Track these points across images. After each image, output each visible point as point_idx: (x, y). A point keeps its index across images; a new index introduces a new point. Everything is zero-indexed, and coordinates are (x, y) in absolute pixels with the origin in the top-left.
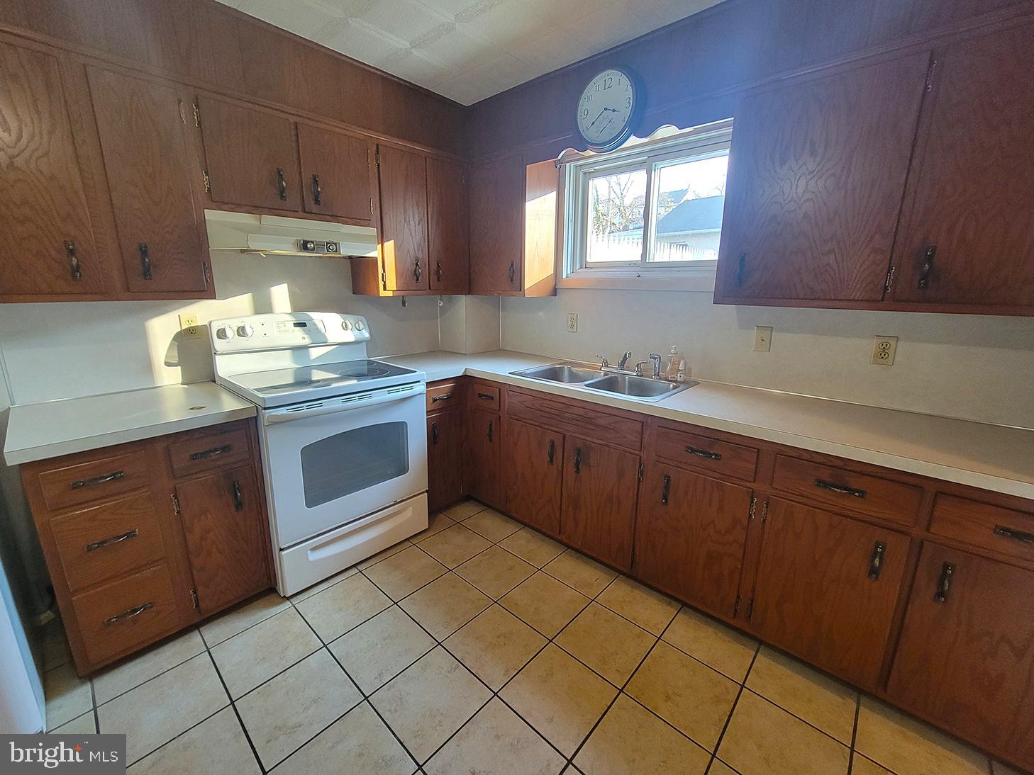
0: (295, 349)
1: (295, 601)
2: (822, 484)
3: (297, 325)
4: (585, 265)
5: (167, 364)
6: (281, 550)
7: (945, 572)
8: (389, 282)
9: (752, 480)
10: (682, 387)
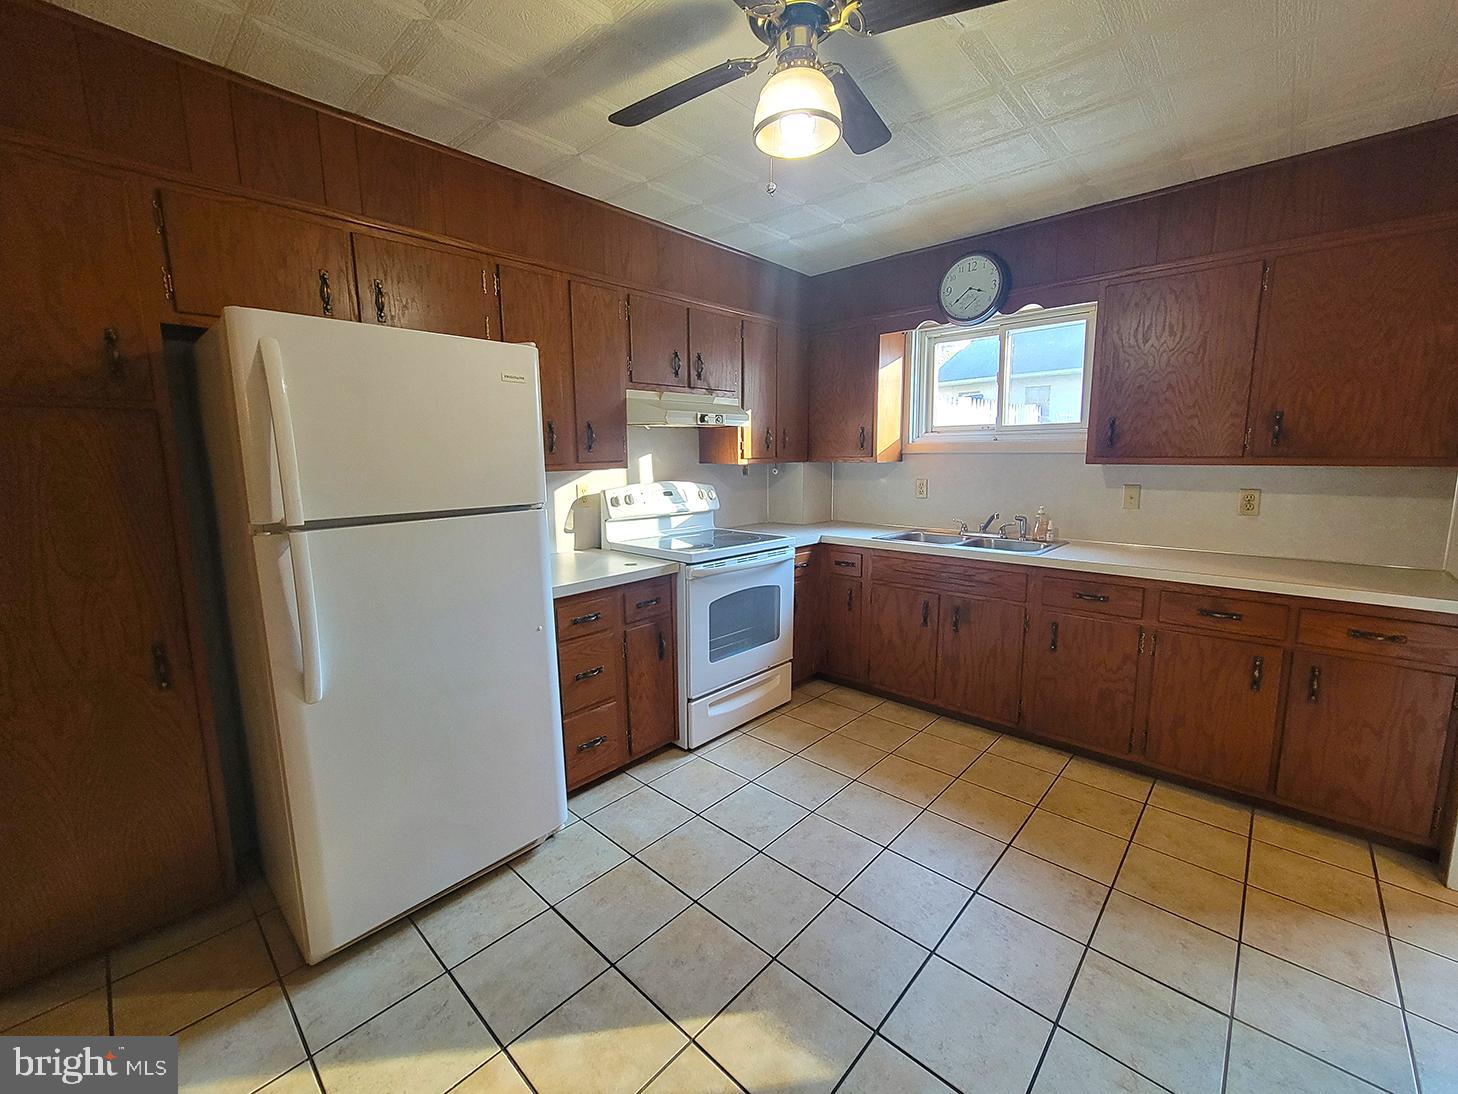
0: (662, 518)
1: (699, 753)
2: (1206, 613)
3: (666, 494)
4: (929, 429)
5: (566, 531)
6: (689, 700)
7: (1314, 675)
8: (746, 451)
9: (1140, 616)
10: (1054, 546)
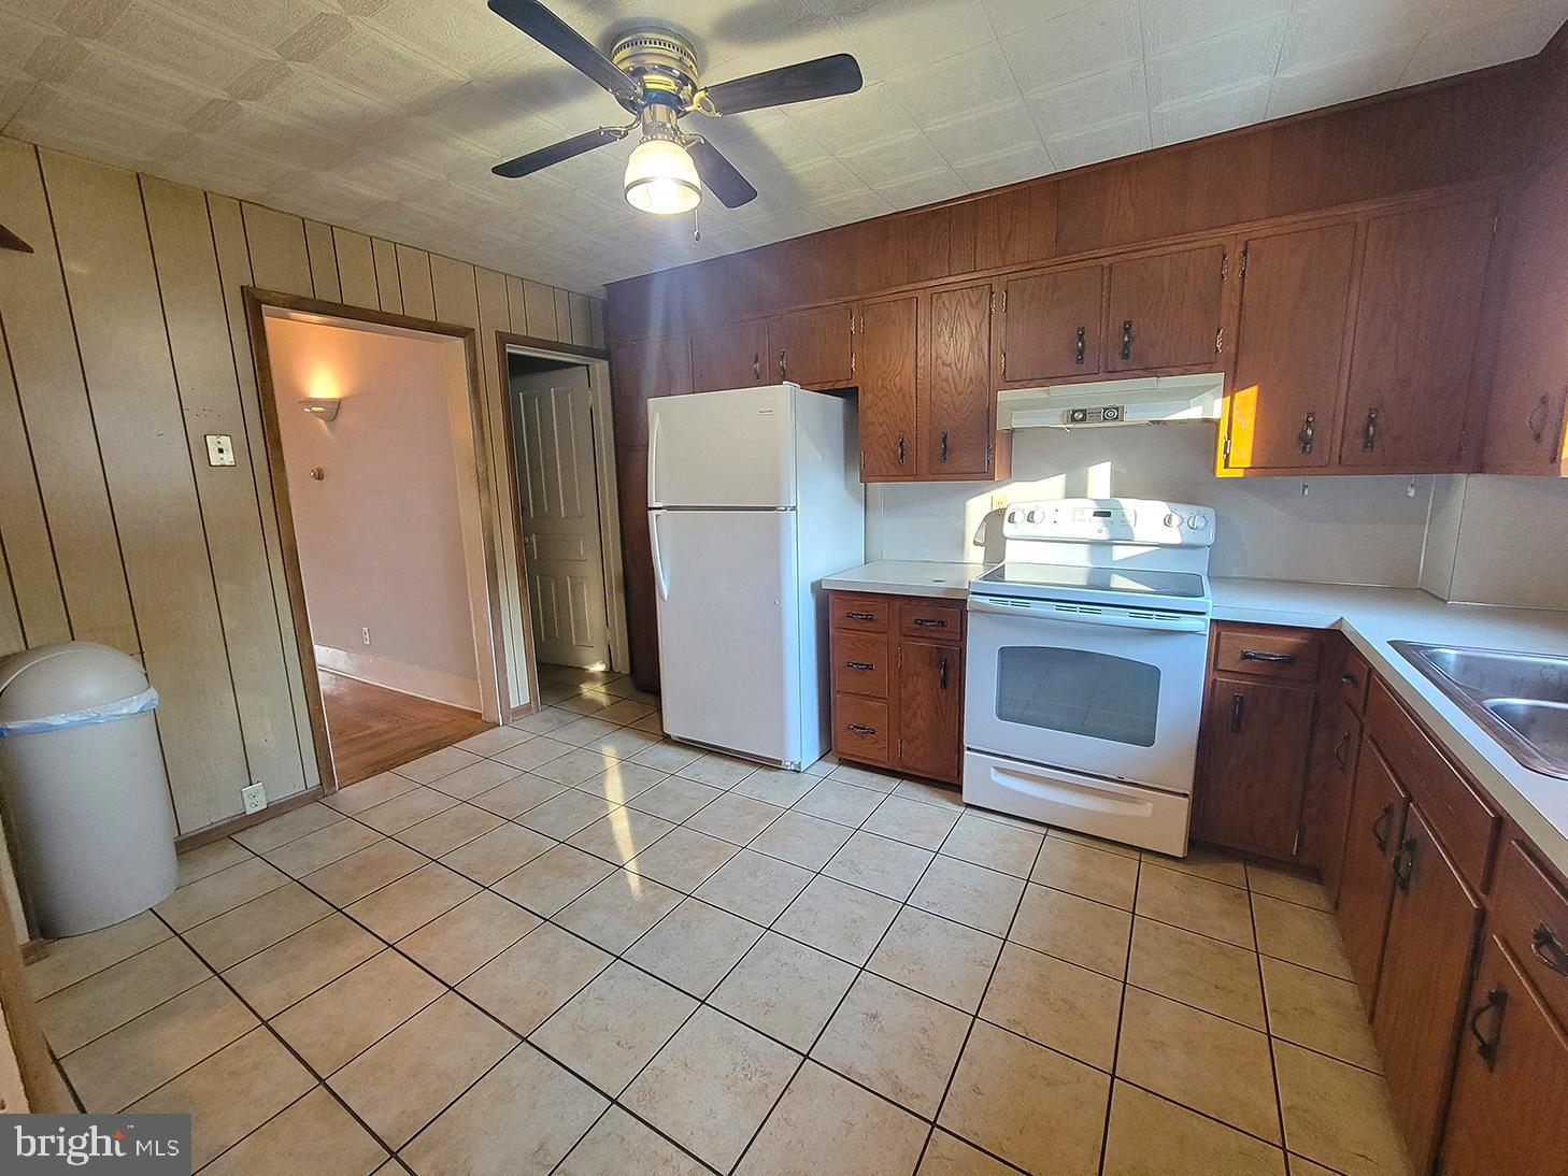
0: (1093, 543)
3: (1097, 514)
8: (1239, 453)
